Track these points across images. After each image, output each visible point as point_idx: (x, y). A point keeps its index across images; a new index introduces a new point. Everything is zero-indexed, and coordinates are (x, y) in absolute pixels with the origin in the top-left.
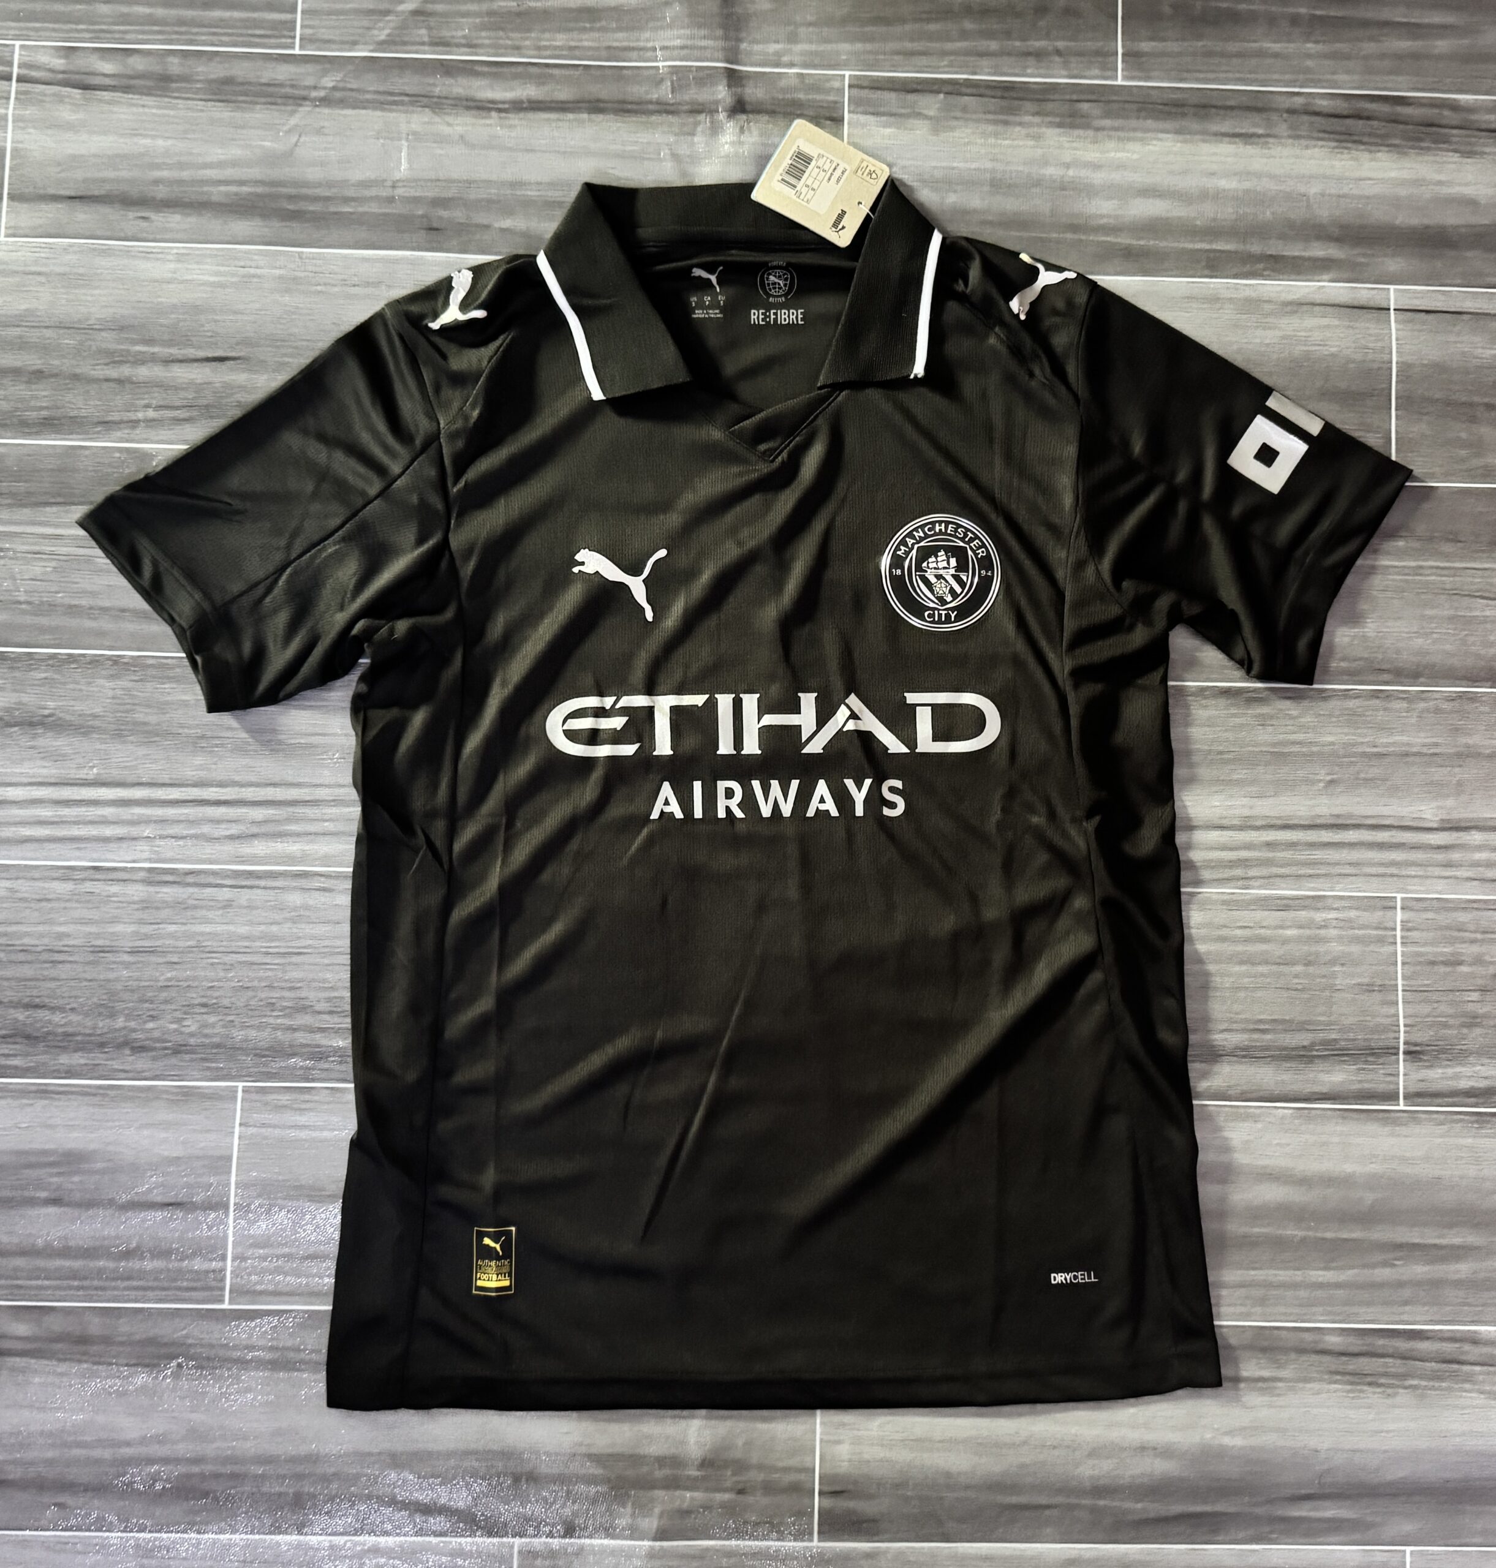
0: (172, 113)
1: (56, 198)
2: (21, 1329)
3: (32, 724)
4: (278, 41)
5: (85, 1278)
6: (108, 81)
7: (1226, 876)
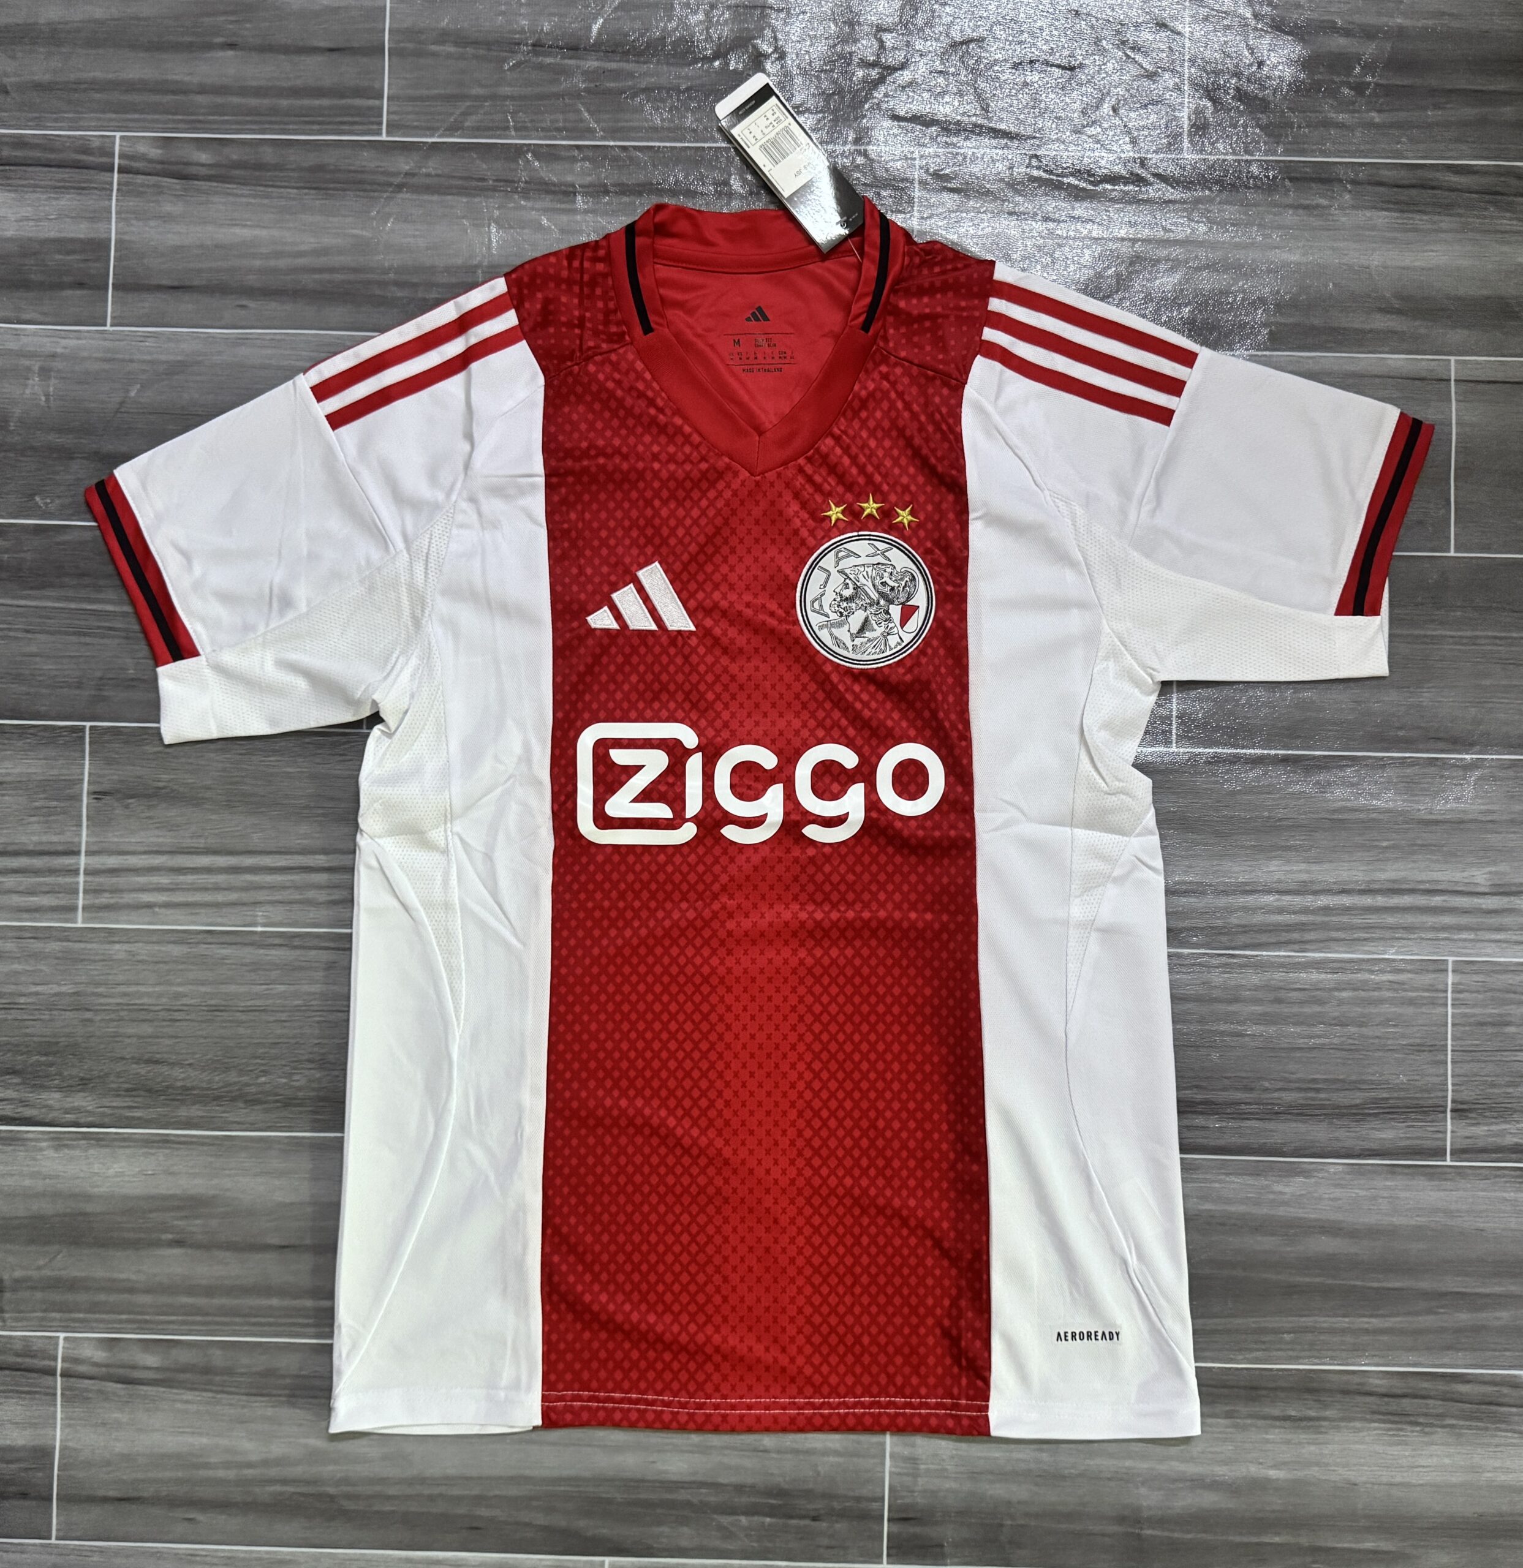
0: (266, 201)
1: (160, 288)
2: (151, 1360)
3: (148, 796)
4: (365, 127)
5: (207, 1314)
6: (204, 171)
7: (1283, 939)
